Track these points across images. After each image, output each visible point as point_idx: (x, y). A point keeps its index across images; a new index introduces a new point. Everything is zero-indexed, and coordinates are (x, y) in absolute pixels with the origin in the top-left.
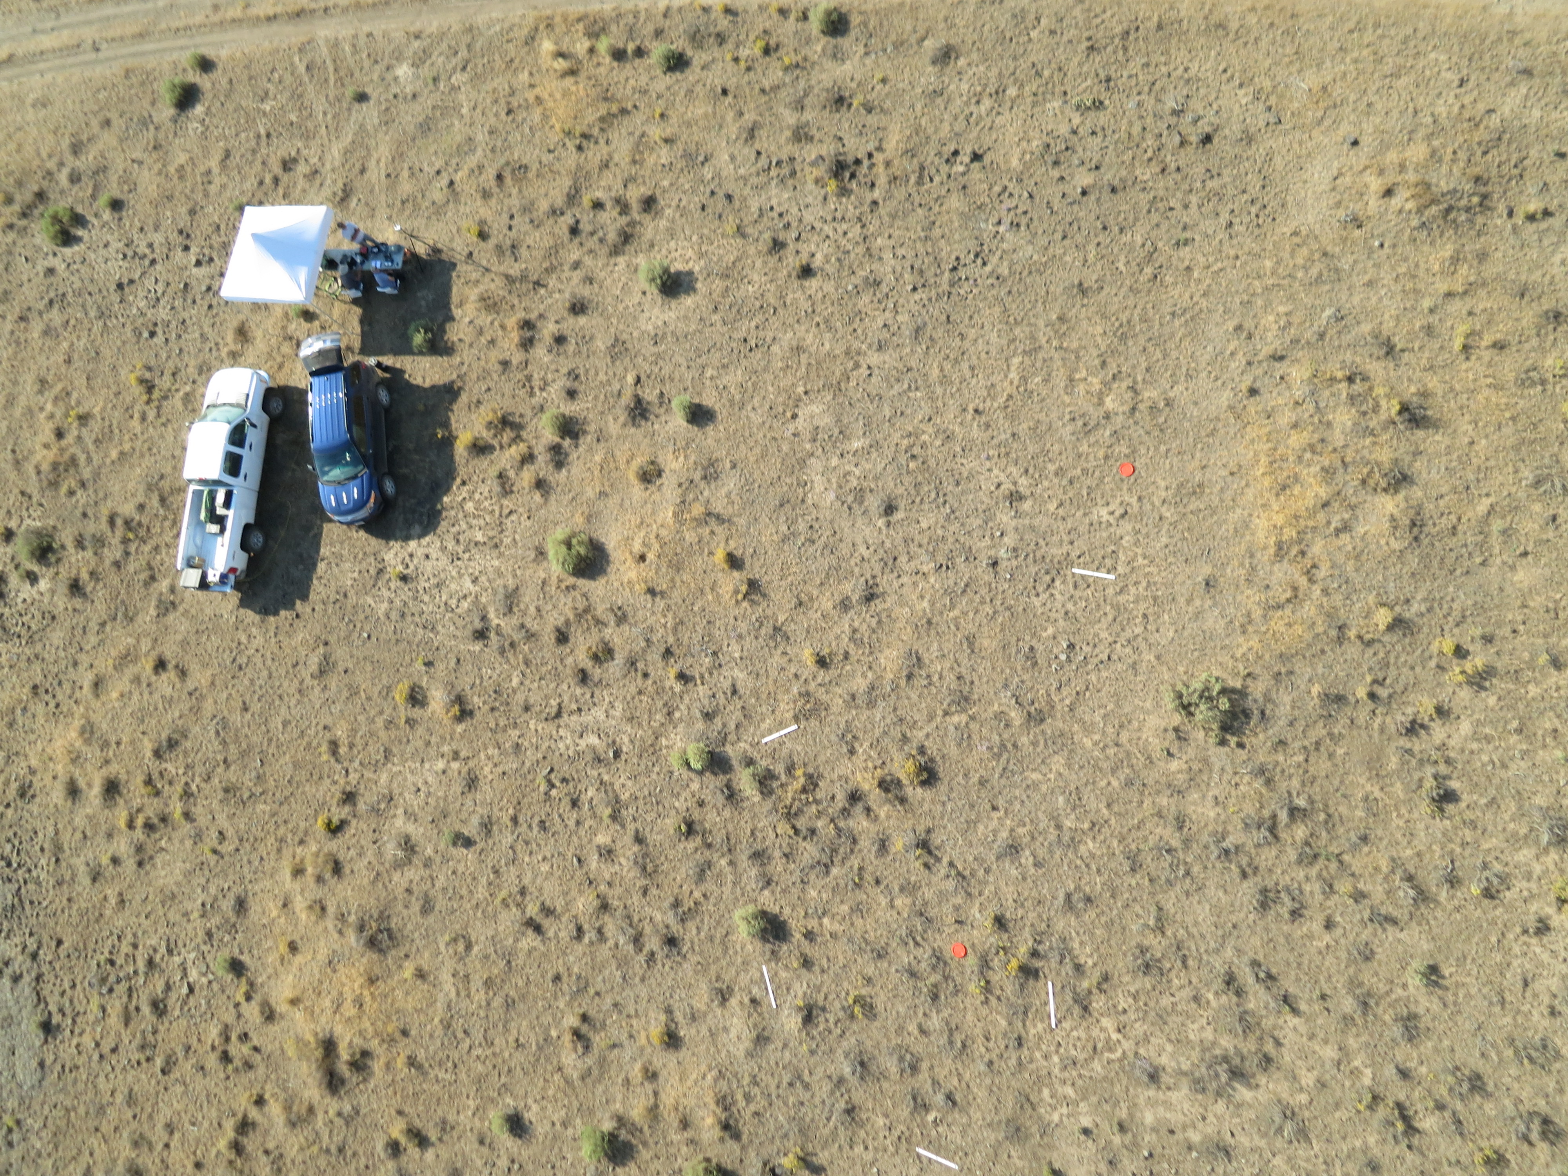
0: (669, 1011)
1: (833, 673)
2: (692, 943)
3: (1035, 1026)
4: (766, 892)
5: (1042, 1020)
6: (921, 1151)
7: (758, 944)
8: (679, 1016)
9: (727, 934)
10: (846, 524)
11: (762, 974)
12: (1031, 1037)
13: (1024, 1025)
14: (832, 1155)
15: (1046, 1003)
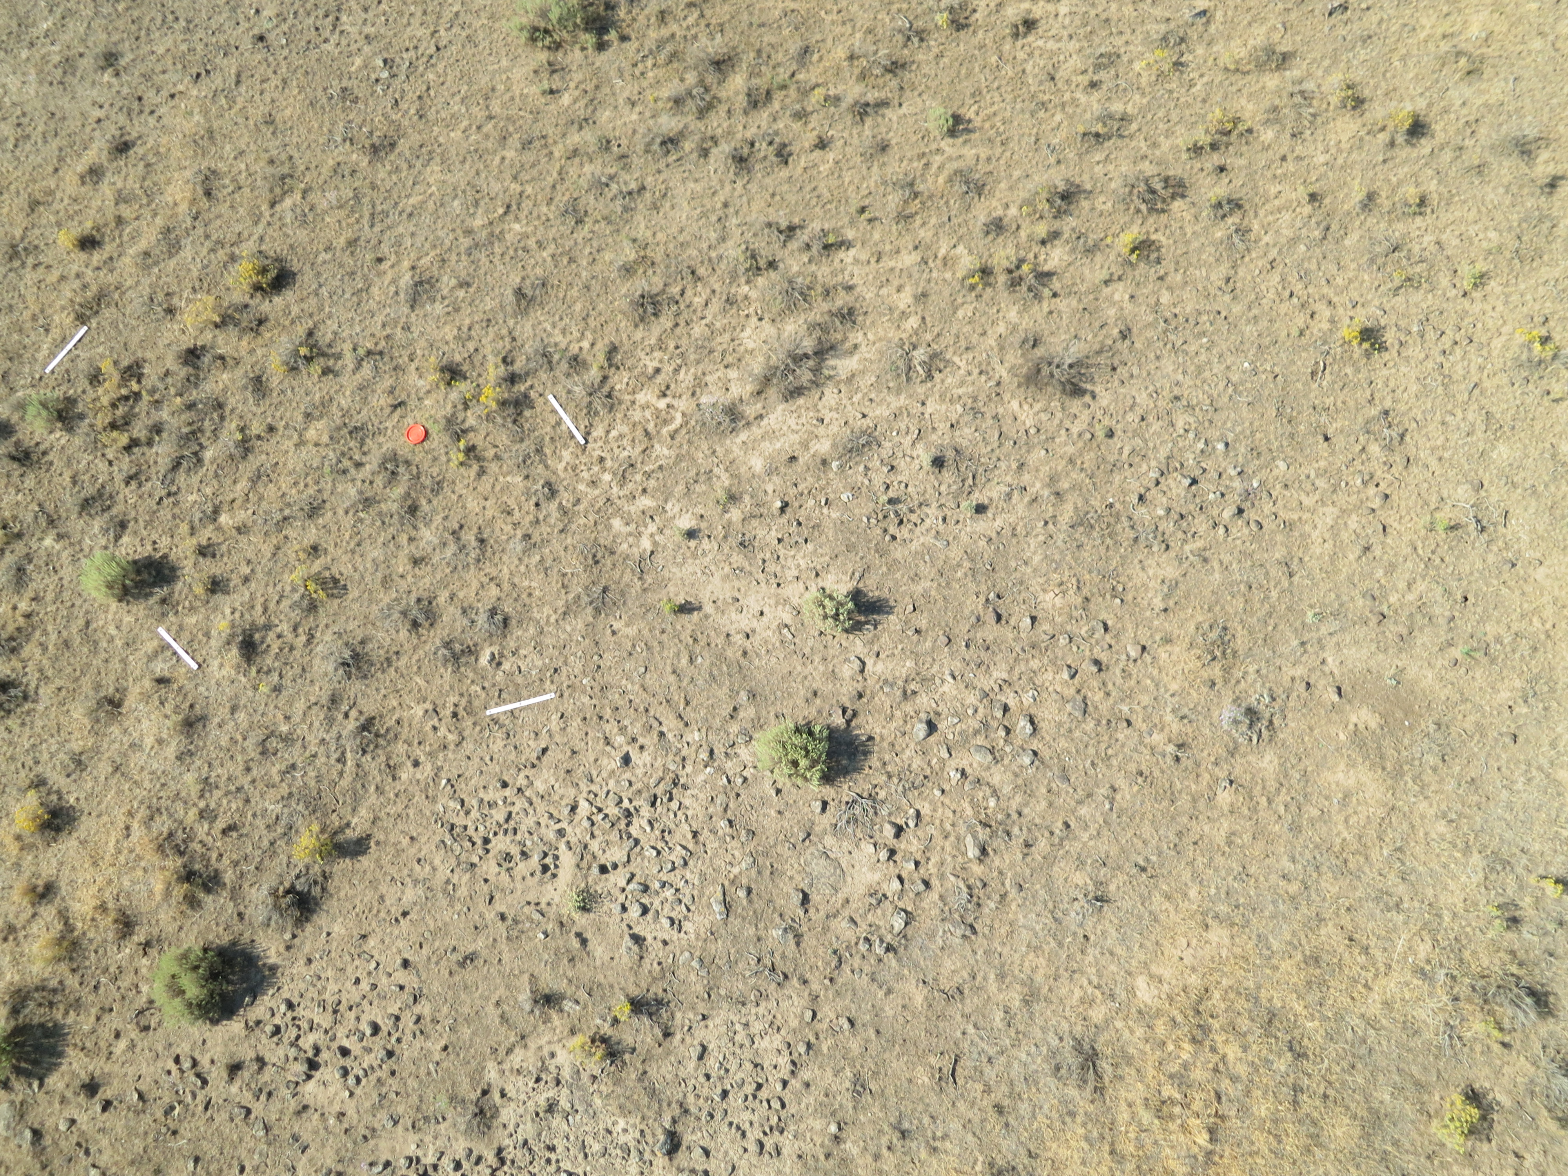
0: (39, 783)
1: (109, 248)
2: (41, 671)
3: (560, 459)
4: (125, 539)
5: (565, 446)
6: (493, 711)
7: (139, 608)
8: (57, 779)
9: (88, 623)
10: (65, 102)
11: (162, 639)
12: (562, 474)
13: (547, 467)
14: (371, 809)
15: (559, 422)
